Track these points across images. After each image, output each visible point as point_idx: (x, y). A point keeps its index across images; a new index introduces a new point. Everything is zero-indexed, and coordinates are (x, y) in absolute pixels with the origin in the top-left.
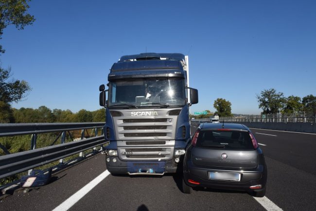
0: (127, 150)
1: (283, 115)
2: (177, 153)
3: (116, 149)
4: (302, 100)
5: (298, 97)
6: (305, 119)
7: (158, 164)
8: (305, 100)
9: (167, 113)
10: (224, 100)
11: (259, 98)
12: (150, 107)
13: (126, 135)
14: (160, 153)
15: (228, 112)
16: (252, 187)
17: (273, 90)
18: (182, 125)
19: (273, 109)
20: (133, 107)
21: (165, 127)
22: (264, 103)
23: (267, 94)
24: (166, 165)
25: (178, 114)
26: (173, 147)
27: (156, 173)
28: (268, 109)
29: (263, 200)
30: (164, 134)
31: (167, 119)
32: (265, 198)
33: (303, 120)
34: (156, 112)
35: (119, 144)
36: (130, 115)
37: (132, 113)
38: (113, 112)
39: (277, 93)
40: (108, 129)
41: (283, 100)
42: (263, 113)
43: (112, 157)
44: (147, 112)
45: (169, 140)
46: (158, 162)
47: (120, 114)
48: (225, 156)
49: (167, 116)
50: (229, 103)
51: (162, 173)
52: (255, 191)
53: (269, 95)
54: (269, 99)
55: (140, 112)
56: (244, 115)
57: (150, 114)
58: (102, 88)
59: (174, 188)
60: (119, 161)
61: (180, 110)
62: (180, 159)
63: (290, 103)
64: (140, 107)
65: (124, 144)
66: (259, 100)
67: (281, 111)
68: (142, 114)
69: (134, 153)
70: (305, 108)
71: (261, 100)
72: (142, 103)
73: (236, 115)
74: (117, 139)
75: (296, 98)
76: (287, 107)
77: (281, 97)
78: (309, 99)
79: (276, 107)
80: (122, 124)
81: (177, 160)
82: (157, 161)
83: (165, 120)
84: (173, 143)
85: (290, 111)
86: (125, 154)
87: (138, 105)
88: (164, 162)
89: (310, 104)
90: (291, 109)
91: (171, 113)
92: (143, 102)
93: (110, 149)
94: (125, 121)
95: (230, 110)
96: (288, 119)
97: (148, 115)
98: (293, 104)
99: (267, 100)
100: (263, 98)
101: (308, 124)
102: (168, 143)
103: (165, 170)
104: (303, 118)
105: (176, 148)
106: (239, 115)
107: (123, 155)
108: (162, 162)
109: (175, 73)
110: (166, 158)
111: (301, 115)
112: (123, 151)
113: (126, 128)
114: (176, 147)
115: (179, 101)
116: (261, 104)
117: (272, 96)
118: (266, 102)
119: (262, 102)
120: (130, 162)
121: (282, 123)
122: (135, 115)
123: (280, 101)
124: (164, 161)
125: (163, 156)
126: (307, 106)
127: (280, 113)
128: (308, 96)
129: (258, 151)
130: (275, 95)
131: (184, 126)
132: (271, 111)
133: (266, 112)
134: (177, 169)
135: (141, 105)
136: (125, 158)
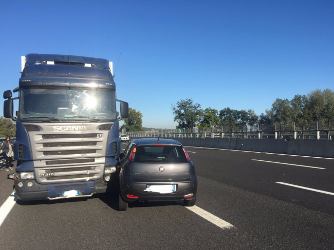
0: (47, 171)
1: (200, 129)
2: (107, 171)
3: (32, 171)
4: (219, 113)
5: (215, 109)
6: (223, 134)
7: (86, 184)
8: (222, 113)
9: (97, 128)
10: (134, 110)
11: (174, 109)
12: (76, 121)
13: (46, 153)
14: (88, 172)
15: (137, 125)
16: (186, 196)
17: (190, 100)
18: (113, 141)
19: (189, 122)
20: (55, 120)
21: (94, 143)
22: (179, 116)
23: (183, 105)
24: (95, 185)
25: (109, 129)
26: (103, 165)
27: (83, 194)
28: (184, 123)
29: (194, 208)
30: (94, 151)
31: (97, 134)
32: (195, 206)
33: (221, 135)
34: (84, 126)
35: (36, 164)
36: (52, 129)
37: (54, 127)
38: (29, 126)
39: (193, 104)
40: (21, 147)
41: (199, 113)
42: (178, 127)
43: (26, 181)
44: (73, 127)
45: (99, 157)
46: (85, 183)
47: (37, 129)
48: (162, 169)
49: (98, 131)
50: (139, 114)
51: (90, 194)
52: (187, 199)
53: (185, 106)
54: (185, 111)
55: (65, 127)
56: (157, 129)
57: (77, 129)
58: (7, 94)
59: (107, 208)
60: (37, 184)
61: (111, 125)
62: (110, 177)
63: (207, 116)
64: (64, 121)
65: (43, 164)
66: (174, 111)
67: (197, 125)
68: (67, 129)
69: (56, 174)
70: (222, 122)
71: (176, 112)
72: (65, 116)
73: (147, 129)
74: (34, 159)
75: (213, 110)
76: (204, 120)
77: (198, 109)
78: (226, 112)
79: (192, 120)
80: (41, 140)
81: (108, 179)
82: (85, 181)
83: (94, 135)
84: (103, 160)
85: (207, 125)
86: (44, 176)
87: (62, 119)
88: (93, 182)
89: (227, 118)
90: (208, 122)
91: (102, 128)
92: (66, 114)
93: (23, 172)
94: (45, 136)
95: (141, 123)
96: (205, 134)
97: (75, 130)
98: (210, 117)
99: (183, 111)
100: (178, 109)
101: (225, 139)
102: (97, 161)
103: (93, 190)
104: (221, 133)
105: (107, 166)
106: (150, 129)
107: (43, 177)
108: (90, 182)
109: (107, 84)
110: (95, 177)
111: (218, 130)
112: (42, 172)
113: (45, 145)
114: (106, 164)
115: (109, 114)
116: (176, 116)
117: (189, 107)
118: (182, 115)
119: (177, 114)
120: (52, 185)
121: (200, 139)
122: (58, 129)
123: (197, 114)
124: (94, 180)
125: (91, 175)
126: (224, 120)
127: (196, 127)
128: (225, 109)
129: (190, 164)
130: (192, 107)
131: (116, 142)
132: (187, 125)
133: (181, 126)
134: (107, 189)
135: (65, 118)
136: (45, 181)
